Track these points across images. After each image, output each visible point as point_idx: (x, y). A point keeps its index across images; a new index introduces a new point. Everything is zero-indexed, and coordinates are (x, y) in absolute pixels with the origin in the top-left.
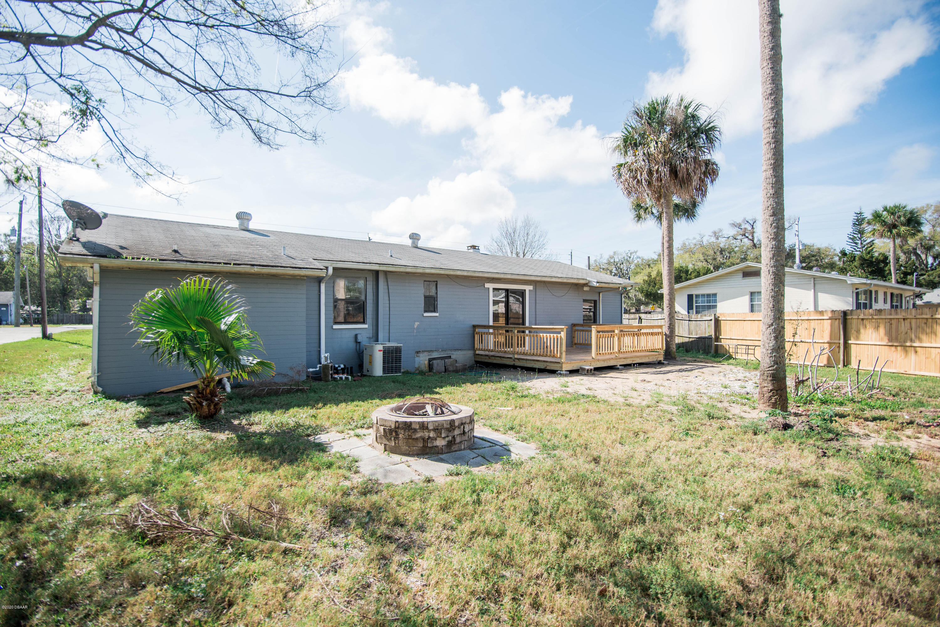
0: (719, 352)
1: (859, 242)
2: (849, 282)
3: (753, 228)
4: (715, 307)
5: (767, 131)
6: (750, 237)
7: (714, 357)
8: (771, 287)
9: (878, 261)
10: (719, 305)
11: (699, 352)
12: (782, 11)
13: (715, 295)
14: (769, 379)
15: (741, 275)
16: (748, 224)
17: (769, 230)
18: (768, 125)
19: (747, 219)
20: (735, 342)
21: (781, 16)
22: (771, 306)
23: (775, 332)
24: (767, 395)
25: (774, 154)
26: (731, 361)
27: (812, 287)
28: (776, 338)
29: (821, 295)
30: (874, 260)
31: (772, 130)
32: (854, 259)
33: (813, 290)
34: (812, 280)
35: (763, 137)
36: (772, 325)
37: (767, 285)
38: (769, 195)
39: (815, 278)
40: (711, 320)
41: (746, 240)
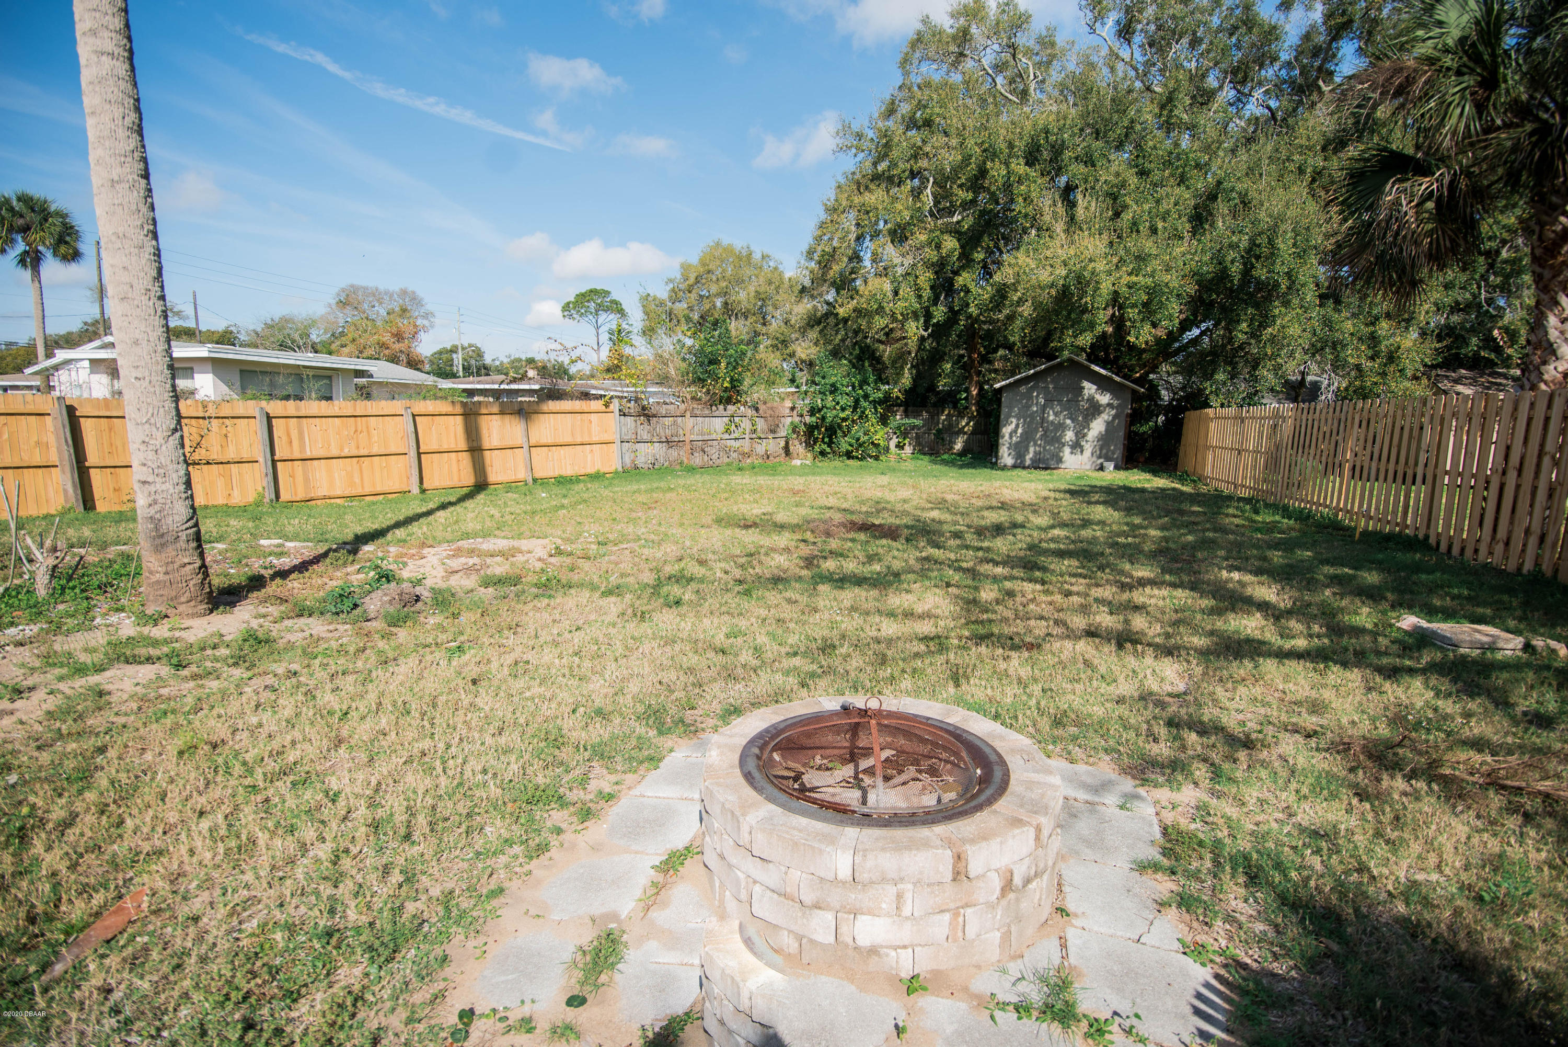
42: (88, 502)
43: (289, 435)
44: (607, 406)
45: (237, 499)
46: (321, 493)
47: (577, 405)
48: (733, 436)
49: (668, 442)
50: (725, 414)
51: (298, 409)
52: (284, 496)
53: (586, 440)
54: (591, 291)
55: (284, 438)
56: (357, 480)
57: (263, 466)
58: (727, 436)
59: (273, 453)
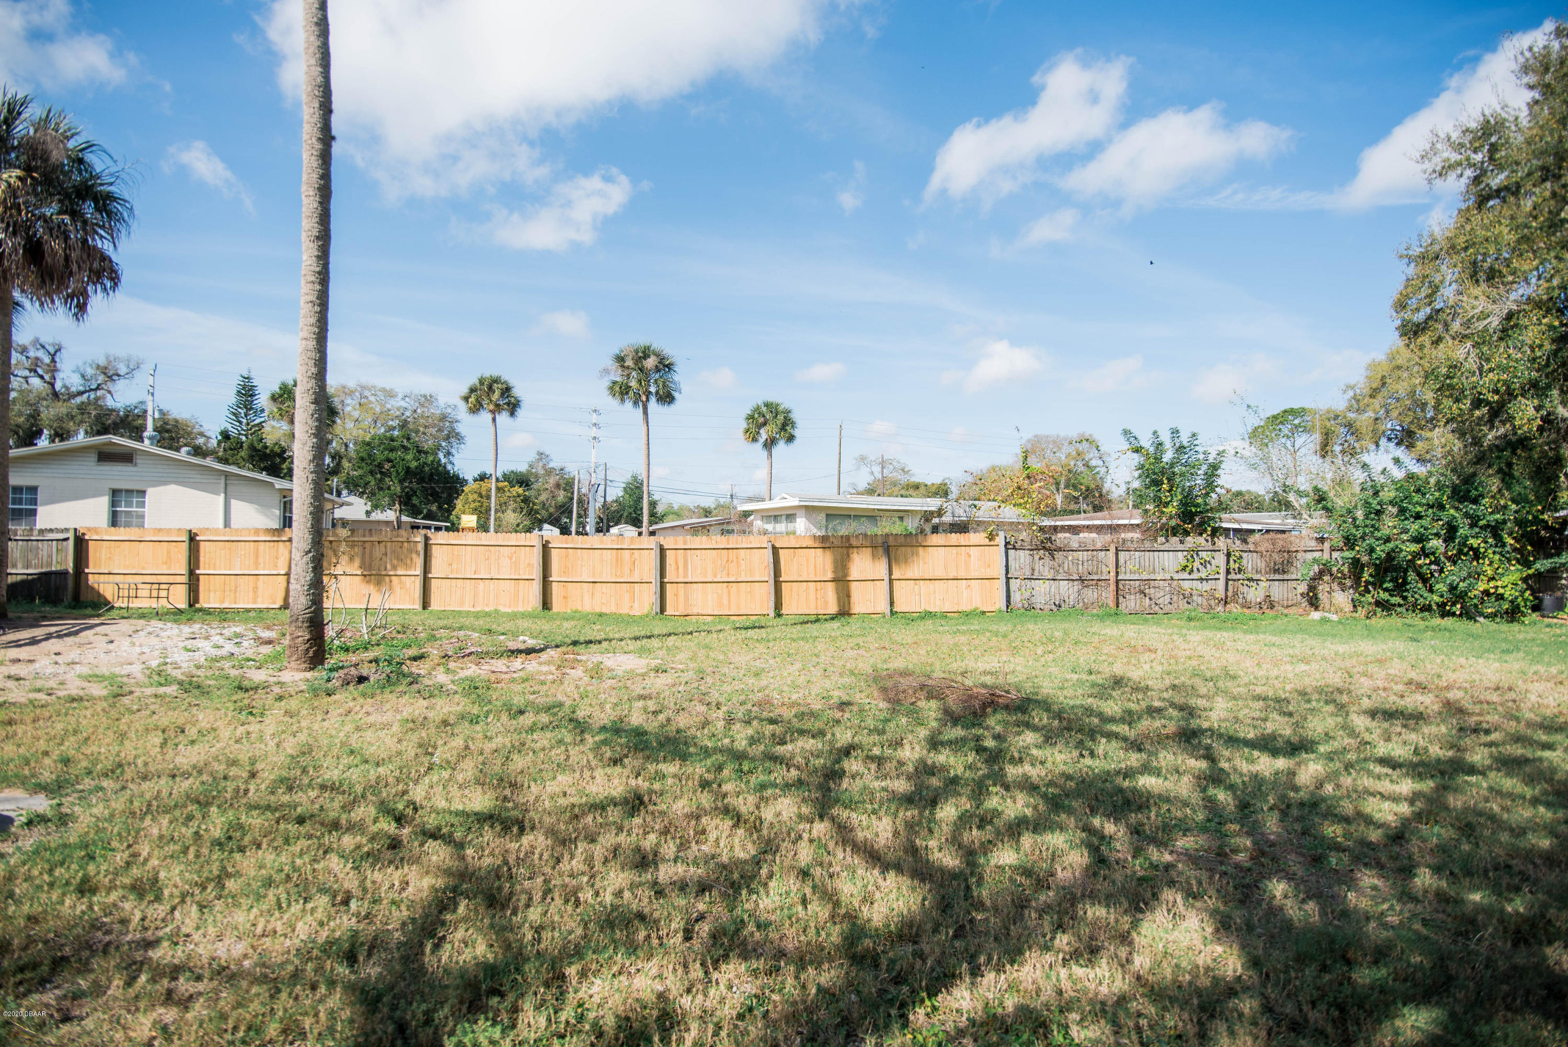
0: (82, 598)
1: (244, 421)
2: (277, 486)
3: (53, 361)
4: (33, 513)
5: (311, 286)
6: (47, 377)
7: (74, 608)
8: (310, 500)
9: (274, 455)
10: (42, 511)
11: (33, 600)
12: (334, 132)
13: (33, 490)
14: (306, 625)
15: (94, 457)
16: (42, 351)
17: (310, 421)
18: (313, 278)
19: (42, 340)
20: (130, 579)
21: (333, 138)
22: (309, 525)
23: (313, 562)
24: (303, 648)
25: (319, 321)
26: (114, 613)
27: (223, 490)
28: (315, 569)
29: (235, 504)
30: (268, 451)
31: (318, 287)
32: (242, 447)
33: (223, 495)
34: (223, 478)
35: (303, 291)
36: (310, 551)
37: (304, 497)
38: (309, 374)
39: (227, 475)
40: (67, 539)
41: (35, 382)
42: (546, 604)
43: (677, 563)
44: (991, 537)
45: (637, 612)
46: (695, 611)
47: (954, 538)
48: (1195, 575)
49: (1081, 580)
50: (1181, 547)
51: (685, 543)
52: (669, 611)
53: (962, 574)
54: (1285, 411)
55: (674, 566)
56: (725, 602)
57: (654, 588)
58: (1185, 575)
59: (662, 574)
